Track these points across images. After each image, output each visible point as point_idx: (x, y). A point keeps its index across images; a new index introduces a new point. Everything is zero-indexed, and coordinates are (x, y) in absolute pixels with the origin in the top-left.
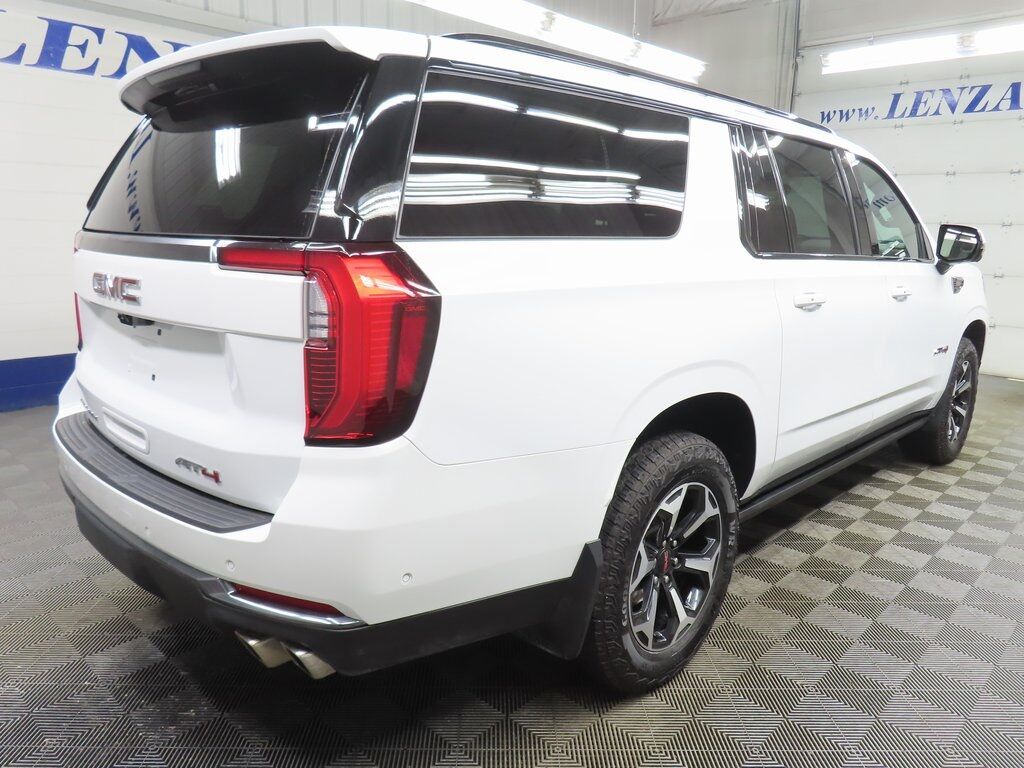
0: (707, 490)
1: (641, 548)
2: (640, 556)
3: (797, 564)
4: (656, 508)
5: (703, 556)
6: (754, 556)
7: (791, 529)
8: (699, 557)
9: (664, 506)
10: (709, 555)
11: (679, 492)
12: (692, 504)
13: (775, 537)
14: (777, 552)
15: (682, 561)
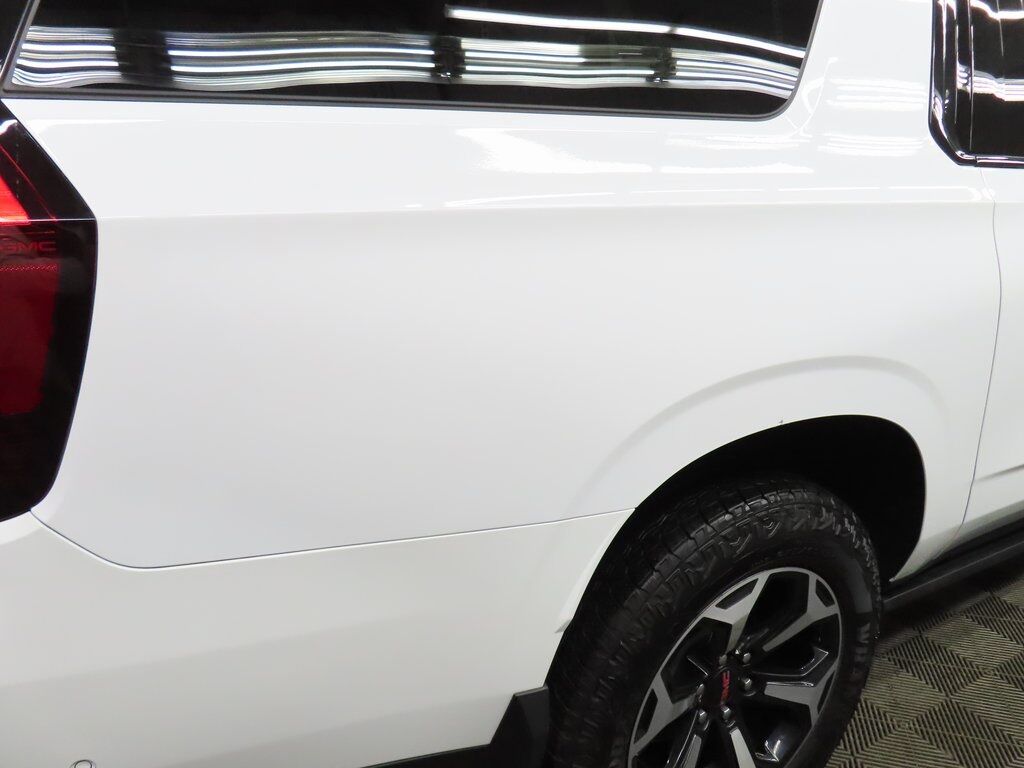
0: (813, 578)
1: (658, 685)
2: (653, 699)
3: (997, 661)
4: (695, 616)
5: (803, 679)
6: (925, 635)
7: (996, 594)
8: (793, 679)
9: (713, 612)
10: (814, 678)
11: (750, 587)
12: (779, 602)
13: (968, 605)
14: (967, 632)
15: (760, 684)
